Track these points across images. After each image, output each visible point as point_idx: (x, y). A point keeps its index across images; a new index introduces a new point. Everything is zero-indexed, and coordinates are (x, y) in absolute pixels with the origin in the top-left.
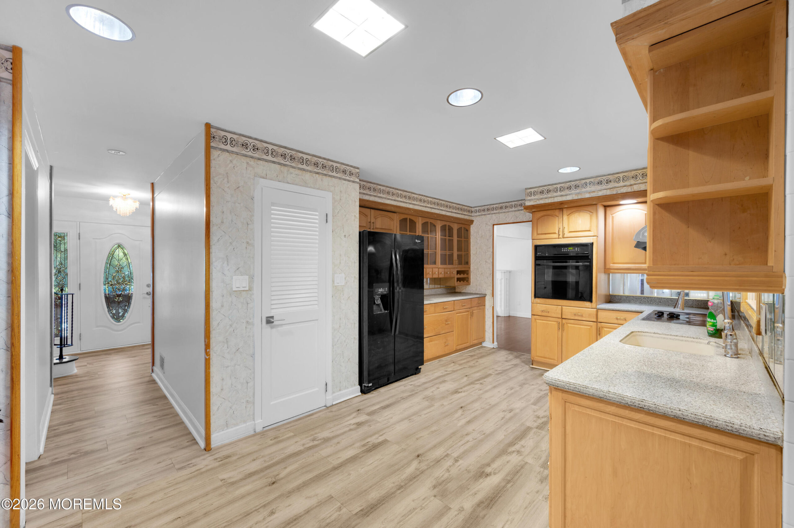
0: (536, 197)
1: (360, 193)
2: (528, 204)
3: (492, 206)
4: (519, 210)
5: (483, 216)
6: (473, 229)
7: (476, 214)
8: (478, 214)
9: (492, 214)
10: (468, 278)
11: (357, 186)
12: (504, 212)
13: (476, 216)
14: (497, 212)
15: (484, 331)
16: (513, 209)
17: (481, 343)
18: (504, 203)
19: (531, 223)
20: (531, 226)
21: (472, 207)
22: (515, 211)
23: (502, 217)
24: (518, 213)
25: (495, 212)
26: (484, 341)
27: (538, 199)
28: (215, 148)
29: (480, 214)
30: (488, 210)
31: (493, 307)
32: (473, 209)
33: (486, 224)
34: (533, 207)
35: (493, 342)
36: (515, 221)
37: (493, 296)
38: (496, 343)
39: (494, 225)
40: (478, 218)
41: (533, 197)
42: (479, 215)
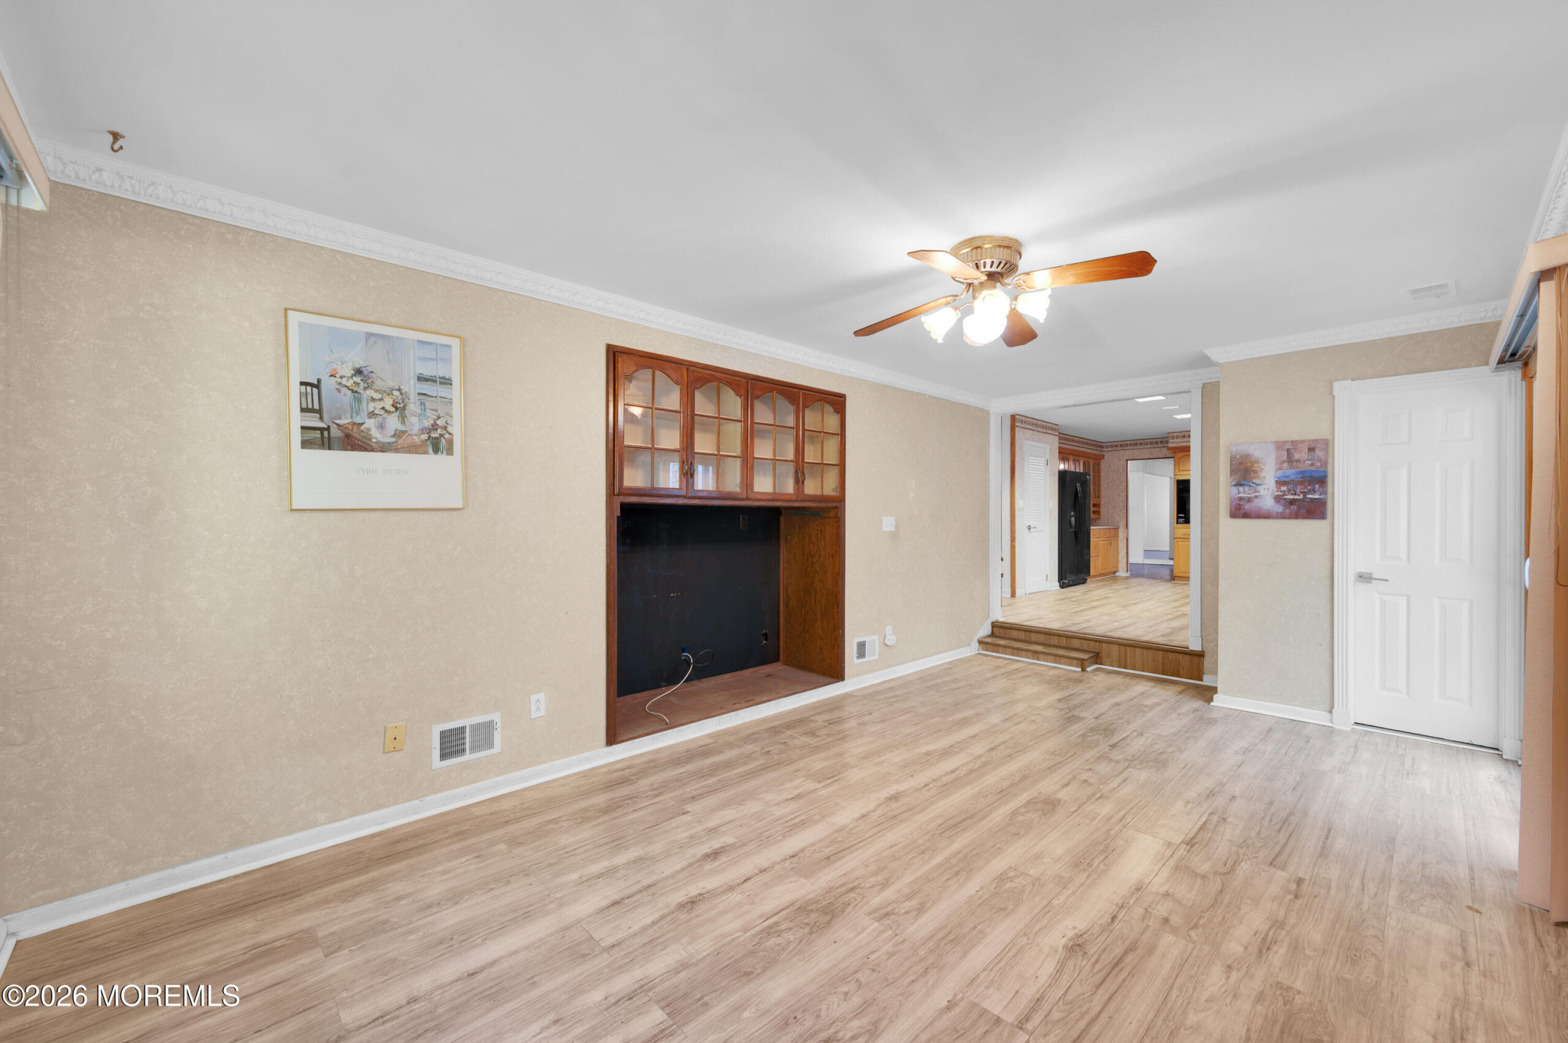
0: (1178, 440)
1: (1059, 443)
2: (1170, 445)
3: (1126, 442)
4: (1154, 448)
5: (1115, 452)
6: (1103, 464)
7: (1107, 450)
8: (1109, 449)
9: (1126, 450)
10: (1099, 511)
11: (1057, 438)
12: (1139, 449)
13: (1108, 451)
14: (1131, 448)
15: (1118, 562)
16: (1149, 446)
17: (1114, 572)
18: (1138, 440)
19: (1173, 459)
20: (1173, 463)
21: (1102, 443)
22: (1151, 448)
23: (1136, 453)
24: (1153, 450)
25: (1128, 448)
26: (1117, 571)
27: (1180, 442)
28: (1017, 426)
29: (1111, 449)
30: (1121, 446)
31: (1127, 539)
32: (1104, 445)
33: (1119, 459)
34: (1176, 448)
35: (1127, 572)
36: (1151, 457)
37: (1127, 527)
38: (1129, 573)
39: (1127, 460)
40: (1109, 453)
41: (1175, 440)
42: (1111, 451)
